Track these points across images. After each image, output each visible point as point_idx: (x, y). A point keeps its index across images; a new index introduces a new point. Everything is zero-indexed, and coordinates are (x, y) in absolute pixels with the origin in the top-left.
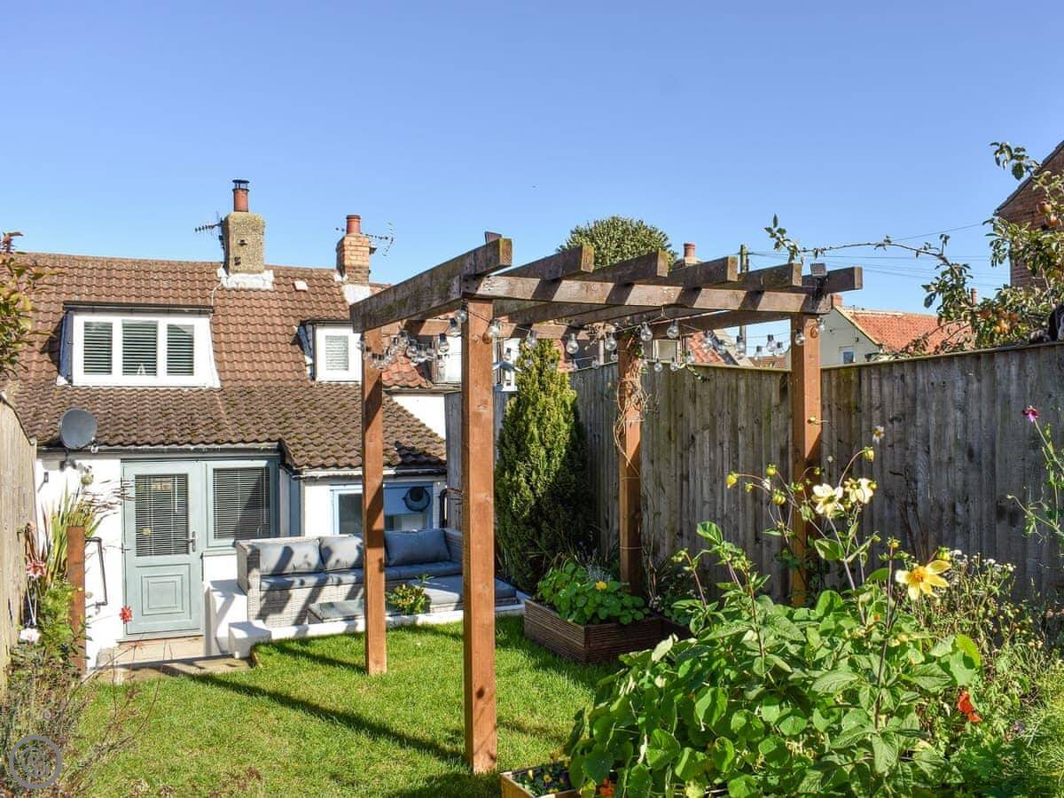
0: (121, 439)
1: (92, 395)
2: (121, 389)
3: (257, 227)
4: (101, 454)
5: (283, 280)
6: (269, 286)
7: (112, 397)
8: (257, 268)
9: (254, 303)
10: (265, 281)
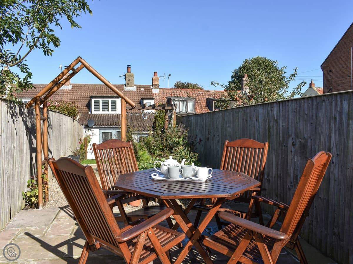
0: (99, 125)
1: (95, 116)
2: (101, 114)
3: (132, 76)
4: (95, 128)
5: (138, 88)
6: (135, 90)
7: (99, 116)
8: (132, 86)
9: (131, 94)
10: (134, 89)
